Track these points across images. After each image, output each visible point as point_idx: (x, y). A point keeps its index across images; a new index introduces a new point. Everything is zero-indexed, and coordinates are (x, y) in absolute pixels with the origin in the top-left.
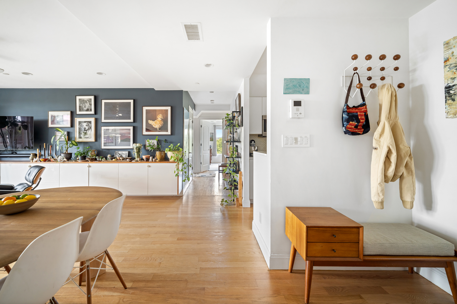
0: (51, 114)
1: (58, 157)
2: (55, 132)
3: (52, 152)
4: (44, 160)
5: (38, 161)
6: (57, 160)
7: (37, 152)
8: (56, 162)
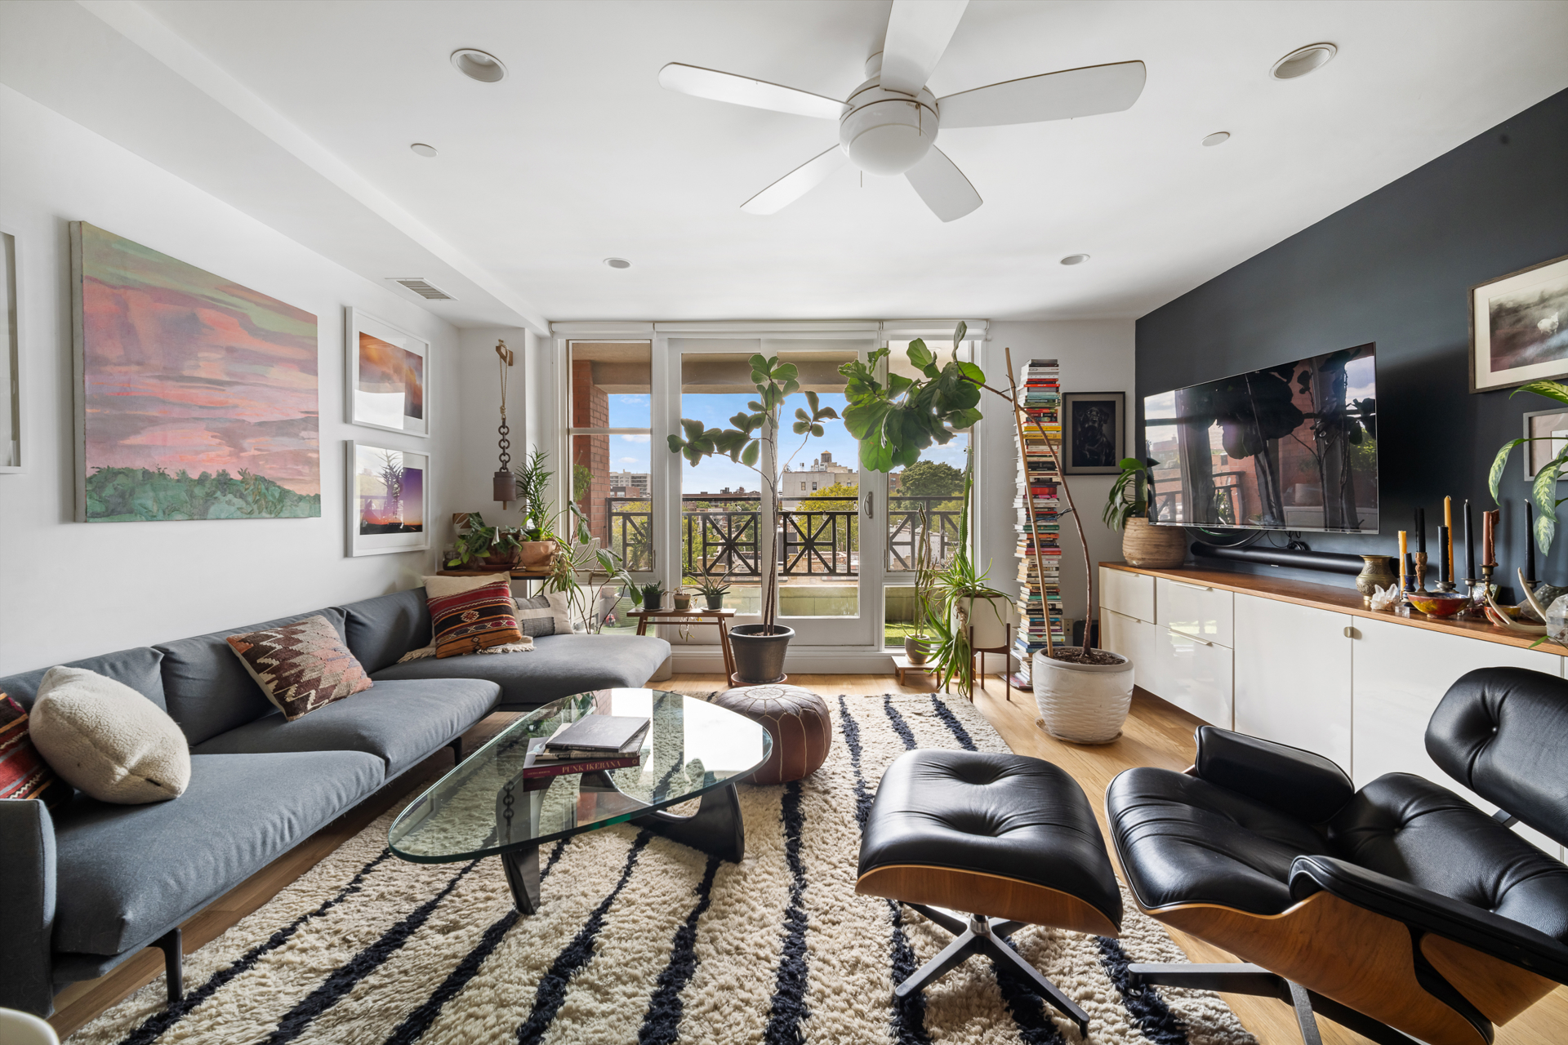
0: (1492, 300)
1: (1546, 602)
2: (1526, 416)
3: (1499, 558)
4: (1434, 607)
5: (1397, 610)
6: (1542, 623)
7: (1401, 547)
8: (1529, 643)
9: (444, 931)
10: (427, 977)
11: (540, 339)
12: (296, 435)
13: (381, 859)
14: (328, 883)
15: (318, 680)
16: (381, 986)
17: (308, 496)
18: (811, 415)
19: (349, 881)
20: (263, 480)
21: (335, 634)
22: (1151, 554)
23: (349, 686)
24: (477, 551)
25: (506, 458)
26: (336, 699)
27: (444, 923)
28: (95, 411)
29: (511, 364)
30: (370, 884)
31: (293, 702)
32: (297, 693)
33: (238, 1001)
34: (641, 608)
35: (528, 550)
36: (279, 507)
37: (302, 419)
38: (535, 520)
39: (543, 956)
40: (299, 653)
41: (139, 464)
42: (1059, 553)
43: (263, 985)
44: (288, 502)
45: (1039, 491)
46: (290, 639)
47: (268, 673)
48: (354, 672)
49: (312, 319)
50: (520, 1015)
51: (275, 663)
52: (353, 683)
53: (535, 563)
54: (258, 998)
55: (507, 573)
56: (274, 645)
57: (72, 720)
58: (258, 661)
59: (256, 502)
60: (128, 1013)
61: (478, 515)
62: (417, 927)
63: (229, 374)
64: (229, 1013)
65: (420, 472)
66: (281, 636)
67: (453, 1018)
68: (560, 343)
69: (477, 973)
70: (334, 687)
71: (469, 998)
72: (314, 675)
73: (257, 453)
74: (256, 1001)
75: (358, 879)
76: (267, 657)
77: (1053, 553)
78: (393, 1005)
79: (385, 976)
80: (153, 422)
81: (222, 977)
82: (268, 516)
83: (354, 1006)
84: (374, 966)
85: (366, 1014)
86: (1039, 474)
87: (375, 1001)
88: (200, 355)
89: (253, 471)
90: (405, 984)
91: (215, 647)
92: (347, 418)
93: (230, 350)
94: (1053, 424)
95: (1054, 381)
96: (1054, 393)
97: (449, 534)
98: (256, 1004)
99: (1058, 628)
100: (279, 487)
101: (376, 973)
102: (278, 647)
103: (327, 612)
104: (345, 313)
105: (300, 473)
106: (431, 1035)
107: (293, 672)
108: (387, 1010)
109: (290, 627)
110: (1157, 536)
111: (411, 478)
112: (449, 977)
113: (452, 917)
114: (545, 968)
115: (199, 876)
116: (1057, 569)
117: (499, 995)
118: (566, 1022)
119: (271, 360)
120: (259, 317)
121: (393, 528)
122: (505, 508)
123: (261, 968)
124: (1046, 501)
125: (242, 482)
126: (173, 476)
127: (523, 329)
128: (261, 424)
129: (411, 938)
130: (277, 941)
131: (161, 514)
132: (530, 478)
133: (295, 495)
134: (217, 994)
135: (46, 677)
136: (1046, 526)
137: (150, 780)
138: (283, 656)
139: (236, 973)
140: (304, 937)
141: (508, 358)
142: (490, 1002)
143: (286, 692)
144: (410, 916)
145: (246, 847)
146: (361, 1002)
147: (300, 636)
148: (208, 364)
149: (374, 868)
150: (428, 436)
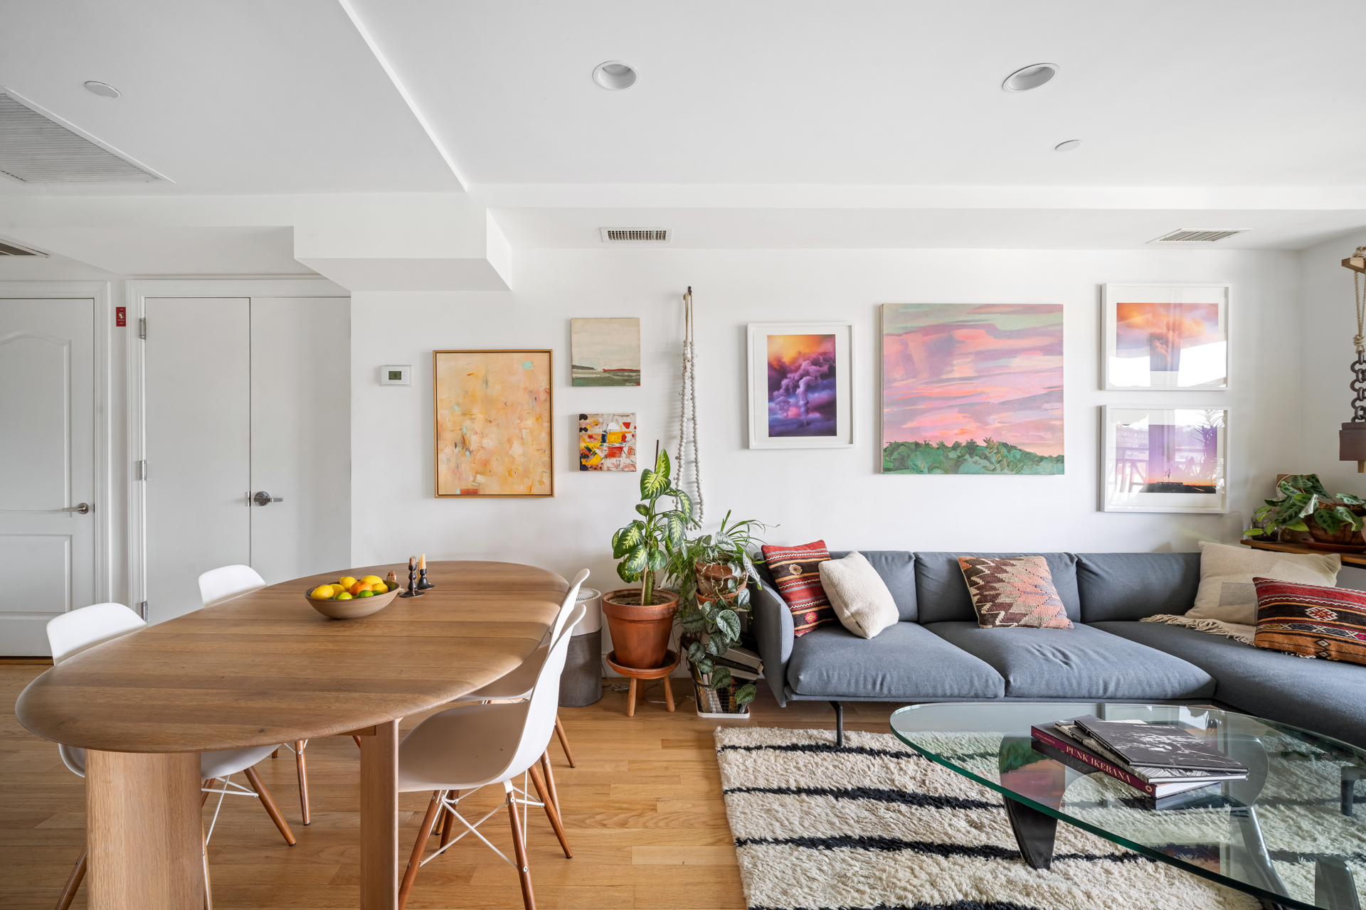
9: (972, 824)
10: (925, 832)
12: (1039, 408)
14: (953, 745)
15: (1010, 605)
16: (904, 815)
17: (1051, 456)
19: (966, 753)
20: (1005, 445)
21: (1059, 574)
23: (1042, 619)
26: (1025, 626)
27: (976, 819)
28: (888, 410)
31: (985, 615)
32: (989, 609)
33: (854, 765)
36: (1020, 466)
37: (1044, 394)
39: (992, 890)
40: (1001, 581)
41: (913, 439)
43: (869, 768)
44: (1030, 462)
46: (1000, 568)
47: (975, 588)
49: (1056, 310)
50: (932, 898)
51: (982, 583)
52: (1051, 619)
54: (861, 771)
56: (984, 570)
58: (972, 578)
59: (999, 462)
60: (823, 735)
62: (960, 808)
63: (978, 371)
64: (846, 767)
66: (994, 565)
67: (903, 859)
69: (947, 857)
70: (1025, 615)
71: (923, 861)
72: (1008, 600)
73: (999, 425)
74: (859, 771)
76: (978, 577)
78: (893, 826)
79: (911, 813)
80: (922, 412)
81: (861, 750)
82: (1010, 472)
83: (882, 811)
84: (913, 804)
85: (881, 818)
87: (891, 818)
88: (955, 362)
89: (996, 439)
90: (911, 824)
91: (949, 561)
92: (1101, 385)
93: (979, 353)
98: (857, 773)
100: (1020, 450)
101: (910, 807)
102: (987, 572)
103: (1056, 556)
104: (1101, 290)
105: (1042, 438)
106: (885, 855)
107: (991, 593)
108: (889, 826)
109: (1006, 560)
112: (932, 843)
113: (985, 821)
114: (984, 898)
115: (839, 679)
117: (937, 876)
119: (1013, 353)
120: (1002, 322)
121: (1167, 488)
122: (1361, 470)
123: (878, 761)
125: (987, 448)
126: (935, 445)
128: (1003, 403)
129: (949, 809)
130: (897, 755)
131: (926, 470)
133: (1036, 456)
134: (850, 755)
137: (857, 623)
138: (989, 579)
139: (866, 753)
140: (909, 764)
142: (929, 874)
143: (983, 606)
144: (967, 800)
146: (887, 811)
147: (1008, 568)
148: (963, 367)
149: (988, 757)
150: (1230, 388)
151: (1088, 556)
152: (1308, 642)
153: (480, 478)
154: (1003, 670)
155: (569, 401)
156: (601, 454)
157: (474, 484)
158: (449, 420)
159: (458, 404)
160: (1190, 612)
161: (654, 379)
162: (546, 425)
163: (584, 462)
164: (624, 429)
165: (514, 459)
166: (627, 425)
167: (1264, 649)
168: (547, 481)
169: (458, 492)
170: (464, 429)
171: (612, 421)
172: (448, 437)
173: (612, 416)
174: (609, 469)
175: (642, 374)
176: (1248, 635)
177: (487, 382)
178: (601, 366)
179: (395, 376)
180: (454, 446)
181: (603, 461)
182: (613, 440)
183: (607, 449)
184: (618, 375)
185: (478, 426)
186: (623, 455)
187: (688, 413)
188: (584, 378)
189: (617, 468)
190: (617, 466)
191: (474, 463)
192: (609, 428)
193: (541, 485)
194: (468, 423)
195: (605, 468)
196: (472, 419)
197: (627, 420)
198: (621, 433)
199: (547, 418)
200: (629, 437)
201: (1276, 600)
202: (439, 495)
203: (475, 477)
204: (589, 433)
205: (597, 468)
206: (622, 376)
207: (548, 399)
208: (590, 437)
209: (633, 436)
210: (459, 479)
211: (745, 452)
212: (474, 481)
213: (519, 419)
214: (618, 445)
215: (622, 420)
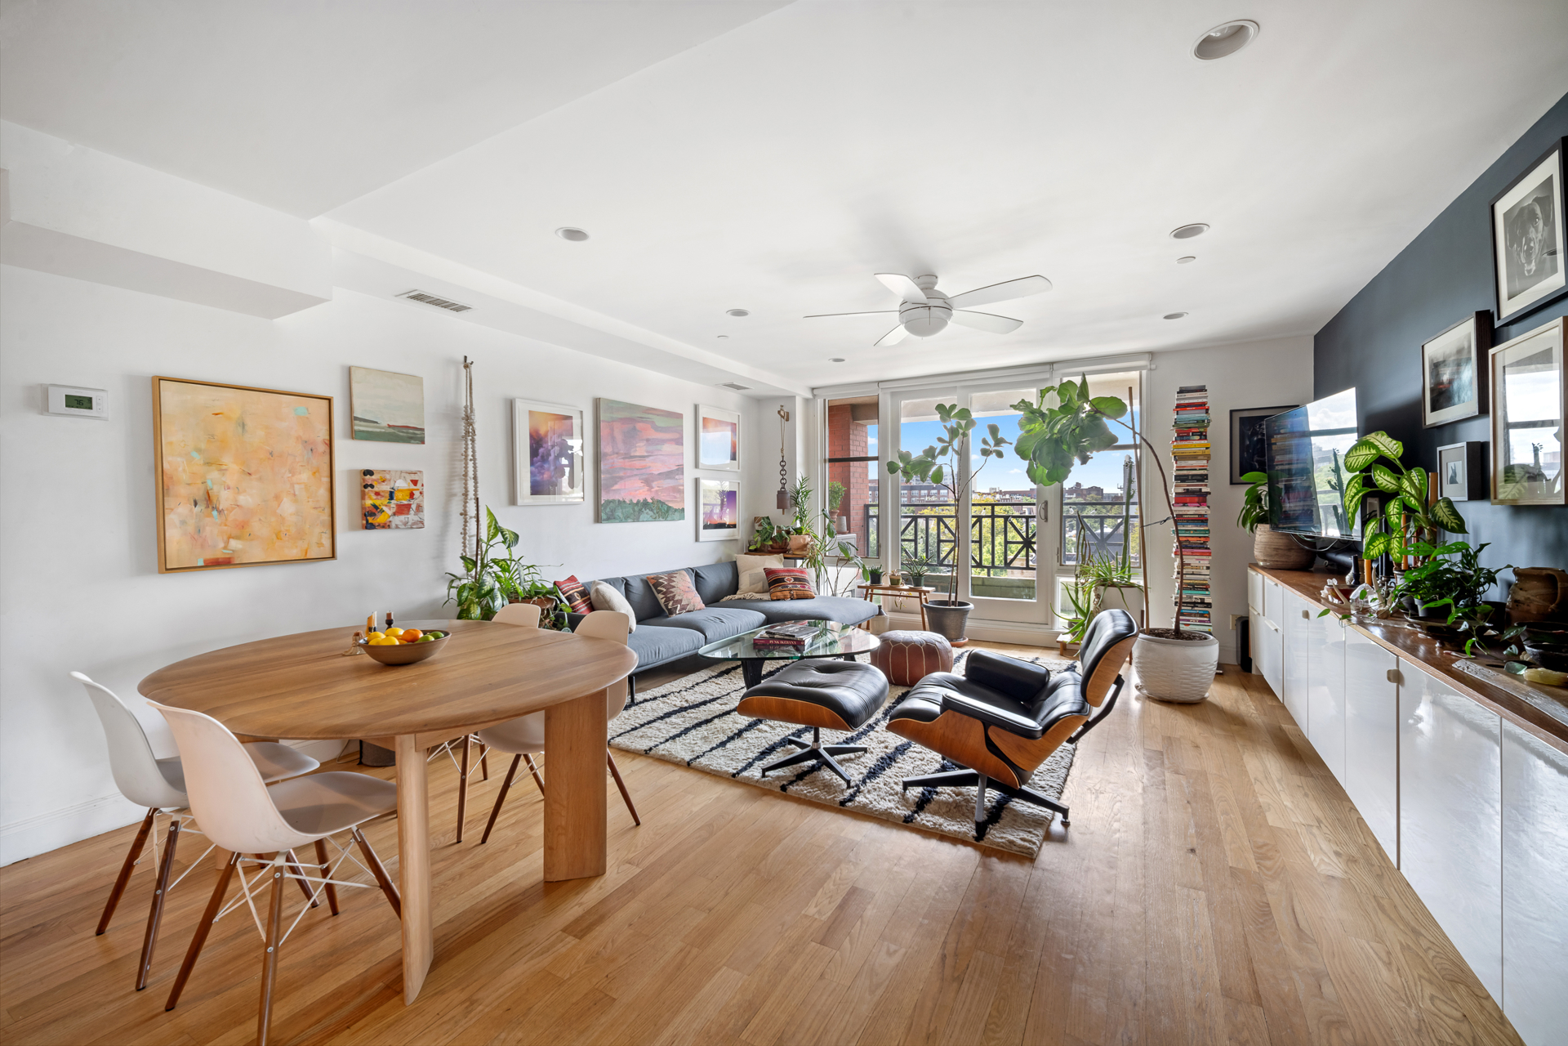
11: (807, 400)
12: (674, 478)
13: (703, 682)
15: (681, 600)
16: (696, 713)
17: (679, 509)
18: (992, 442)
19: (690, 686)
20: (660, 501)
21: (689, 580)
22: (1271, 556)
23: (694, 606)
24: (765, 540)
25: (784, 481)
26: (689, 611)
28: (604, 476)
29: (787, 420)
30: (697, 688)
31: (671, 608)
32: (673, 605)
33: (651, 707)
34: (869, 583)
35: (794, 541)
36: (667, 515)
37: (676, 469)
38: (801, 521)
40: (674, 587)
41: (617, 497)
42: (1209, 554)
43: (659, 705)
44: (670, 513)
45: (1188, 500)
46: (670, 580)
47: (662, 594)
48: (697, 601)
49: (680, 416)
51: (663, 590)
52: (696, 605)
53: (798, 549)
55: (782, 555)
56: (664, 582)
57: (603, 596)
58: (657, 589)
59: (657, 513)
61: (768, 518)
62: (712, 702)
63: (647, 452)
65: (735, 492)
66: (667, 579)
68: (820, 402)
70: (688, 605)
72: (680, 598)
73: (658, 489)
75: (693, 686)
76: (660, 587)
77: (1202, 554)
79: (698, 711)
80: (621, 478)
81: (646, 701)
82: (662, 520)
83: (687, 715)
84: (694, 708)
85: (690, 717)
86: (1188, 486)
87: (694, 715)
88: (637, 445)
89: (656, 498)
91: (642, 580)
92: (697, 466)
93: (648, 440)
94: (1202, 442)
95: (1204, 404)
96: (1205, 415)
97: (753, 530)
98: (656, 709)
99: (1206, 619)
100: (666, 505)
102: (666, 583)
103: (686, 570)
104: (696, 407)
105: (675, 497)
107: (671, 595)
108: (697, 717)
109: (671, 575)
110: (1277, 540)
111: (730, 496)
116: (1208, 568)
118: (757, 731)
119: (663, 442)
120: (659, 421)
121: (721, 526)
122: (783, 514)
123: (657, 702)
124: (1196, 508)
125: (652, 504)
126: (628, 502)
127: (795, 397)
128: (659, 474)
130: (663, 696)
131: (624, 519)
132: (798, 494)
133: (674, 509)
134: (644, 704)
135: (594, 583)
136: (1195, 530)
138: (668, 587)
139: (650, 701)
140: (672, 697)
141: (787, 417)
143: (669, 604)
145: (653, 652)
146: (689, 714)
147: (675, 580)
148: (640, 449)
150: (740, 471)
151: (698, 568)
152: (787, 593)
153: (235, 544)
154: (703, 632)
155: (351, 456)
156: (388, 511)
157: (225, 551)
158: (184, 470)
159: (199, 450)
160: (738, 592)
161: (437, 439)
162: (326, 480)
163: (369, 519)
164: (412, 487)
165: (283, 519)
166: (415, 482)
167: (774, 600)
168: (327, 542)
169: (201, 563)
170: (209, 483)
171: (400, 478)
172: (182, 491)
173: (399, 473)
174: (397, 527)
175: (426, 432)
176: (766, 596)
177: (243, 425)
178: (385, 420)
179: (80, 402)
180: (193, 503)
181: (391, 519)
182: (400, 497)
183: (394, 506)
184: (403, 432)
185: (231, 479)
186: (412, 512)
187: (471, 474)
188: (368, 432)
189: (405, 525)
190: (406, 524)
191: (226, 525)
192: (397, 485)
193: (319, 547)
194: (214, 475)
195: (393, 525)
196: (221, 470)
197: (415, 477)
198: (409, 490)
199: (327, 473)
200: (417, 494)
201: (773, 577)
202: (167, 569)
203: (227, 542)
204: (376, 489)
205: (385, 526)
206: (407, 433)
207: (328, 451)
208: (377, 494)
209: (421, 493)
210: (202, 546)
211: (513, 509)
212: (225, 548)
213: (290, 472)
214: (406, 502)
215: (410, 477)
